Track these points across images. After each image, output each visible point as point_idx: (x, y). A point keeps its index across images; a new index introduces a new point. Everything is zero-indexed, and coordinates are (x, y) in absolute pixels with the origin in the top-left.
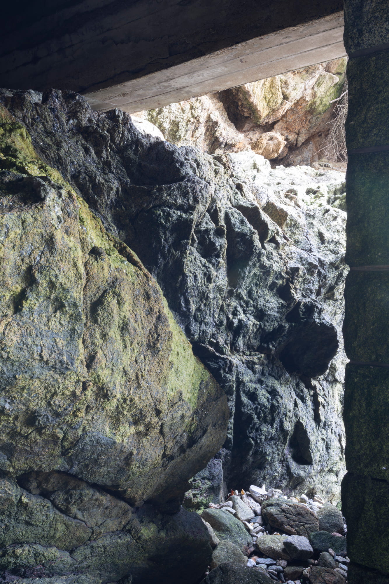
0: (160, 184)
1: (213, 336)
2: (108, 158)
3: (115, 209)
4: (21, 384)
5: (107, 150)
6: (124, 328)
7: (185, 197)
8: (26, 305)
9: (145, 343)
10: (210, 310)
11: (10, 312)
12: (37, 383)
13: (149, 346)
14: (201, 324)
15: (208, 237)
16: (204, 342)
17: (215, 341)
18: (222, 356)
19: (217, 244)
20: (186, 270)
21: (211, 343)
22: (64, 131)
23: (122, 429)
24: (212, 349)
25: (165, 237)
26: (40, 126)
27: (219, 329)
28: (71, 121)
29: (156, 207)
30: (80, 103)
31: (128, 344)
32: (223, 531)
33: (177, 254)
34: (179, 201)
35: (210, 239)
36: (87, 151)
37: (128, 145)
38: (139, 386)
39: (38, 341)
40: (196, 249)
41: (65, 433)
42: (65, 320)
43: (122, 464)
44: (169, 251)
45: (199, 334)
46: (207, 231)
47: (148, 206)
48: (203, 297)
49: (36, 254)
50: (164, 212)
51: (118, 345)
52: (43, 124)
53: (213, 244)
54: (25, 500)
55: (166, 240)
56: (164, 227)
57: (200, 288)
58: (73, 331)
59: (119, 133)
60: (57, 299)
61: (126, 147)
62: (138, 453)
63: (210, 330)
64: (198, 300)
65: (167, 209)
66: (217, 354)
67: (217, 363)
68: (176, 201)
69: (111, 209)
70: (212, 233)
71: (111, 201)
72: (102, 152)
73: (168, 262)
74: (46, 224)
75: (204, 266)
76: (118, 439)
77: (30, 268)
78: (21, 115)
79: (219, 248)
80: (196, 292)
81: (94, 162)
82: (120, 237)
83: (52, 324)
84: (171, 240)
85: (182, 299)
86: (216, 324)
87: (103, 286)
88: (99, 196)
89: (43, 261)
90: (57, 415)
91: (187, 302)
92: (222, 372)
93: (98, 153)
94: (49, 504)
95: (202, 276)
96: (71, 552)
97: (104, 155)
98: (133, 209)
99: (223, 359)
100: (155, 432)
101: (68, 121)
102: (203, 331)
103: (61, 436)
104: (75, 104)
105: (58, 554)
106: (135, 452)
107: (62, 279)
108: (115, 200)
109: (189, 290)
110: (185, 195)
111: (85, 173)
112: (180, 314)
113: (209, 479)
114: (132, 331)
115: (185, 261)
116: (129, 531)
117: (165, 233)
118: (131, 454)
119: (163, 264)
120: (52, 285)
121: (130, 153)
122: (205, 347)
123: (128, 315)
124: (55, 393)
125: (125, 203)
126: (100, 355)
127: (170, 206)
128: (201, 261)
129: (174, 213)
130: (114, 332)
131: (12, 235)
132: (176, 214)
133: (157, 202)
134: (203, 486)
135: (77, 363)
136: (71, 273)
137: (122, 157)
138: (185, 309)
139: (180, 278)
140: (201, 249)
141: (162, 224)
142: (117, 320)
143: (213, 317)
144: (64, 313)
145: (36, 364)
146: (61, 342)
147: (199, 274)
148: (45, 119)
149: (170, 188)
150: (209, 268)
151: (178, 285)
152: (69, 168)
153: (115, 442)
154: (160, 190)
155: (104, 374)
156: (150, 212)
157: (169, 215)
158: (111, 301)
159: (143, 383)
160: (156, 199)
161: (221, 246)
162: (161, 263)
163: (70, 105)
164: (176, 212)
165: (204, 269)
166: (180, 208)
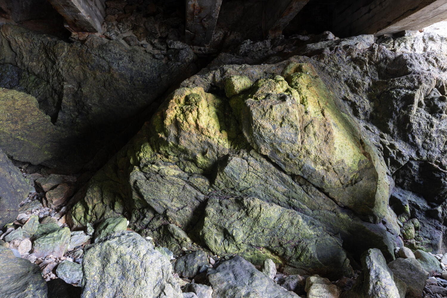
0: (393, 78)
1: (439, 159)
2: (367, 69)
3: (368, 92)
4: (283, 145)
5: (366, 66)
6: (315, 134)
7: (412, 82)
8: (283, 125)
9: (324, 140)
10: (435, 143)
11: (279, 127)
12: (287, 145)
13: (325, 141)
14: (428, 151)
15: (433, 102)
16: (431, 162)
17: (439, 162)
18: (444, 171)
19: (439, 106)
20: (412, 121)
21: (436, 163)
22: (344, 62)
23: (318, 166)
24: (437, 166)
25: (397, 104)
26: (332, 63)
27: (443, 155)
28: (348, 57)
29: (391, 89)
30: (352, 49)
31: (317, 139)
32: (423, 261)
33: (405, 112)
34: (407, 85)
35: (434, 103)
36: (355, 68)
37: (381, 60)
38: (321, 153)
39: (286, 134)
40: (424, 109)
41: (298, 162)
42: (294, 130)
43: (322, 180)
44: (400, 111)
45: (427, 157)
46: (433, 99)
47: (387, 89)
48: (427, 135)
49: (285, 113)
50: (396, 91)
51: (313, 139)
52: (333, 62)
53: (437, 106)
54: (293, 183)
55: (397, 105)
56: (396, 99)
57: (424, 130)
58: (296, 133)
59: (375, 56)
60: (291, 125)
61: (379, 62)
62: (327, 177)
63: (436, 155)
64: (424, 137)
65: (399, 90)
66: (441, 169)
67: (440, 174)
68: (405, 85)
69: (366, 92)
70: (436, 99)
71: (366, 89)
72: (363, 67)
73: (399, 116)
74: (286, 106)
75: (429, 118)
76: (317, 169)
77: (283, 117)
78: (323, 61)
79: (441, 108)
80: (421, 133)
81: (359, 72)
82: (371, 105)
83: (290, 131)
84: (401, 105)
85: (410, 136)
86: (442, 152)
87: (309, 122)
88: (358, 88)
89: (286, 115)
90: (295, 156)
91: (414, 138)
92: (442, 180)
93: (362, 68)
94: (301, 188)
95: (426, 124)
96: (313, 211)
97: (365, 68)
98: (379, 92)
99: (444, 173)
100: (332, 170)
101: (346, 58)
102: (430, 155)
103: (297, 163)
104: (349, 50)
105: (306, 208)
106: (325, 176)
107: (291, 119)
108: (368, 89)
109: (414, 131)
110: (412, 81)
111: (352, 79)
112: (409, 144)
113: (429, 239)
114: (317, 135)
115: (411, 116)
116: (335, 213)
117: (396, 102)
118: (324, 176)
119: (396, 117)
120: (289, 121)
121: (382, 64)
122: (431, 165)
123: (316, 131)
124: (293, 149)
125: (374, 89)
126: (305, 141)
127: (401, 88)
128: (426, 116)
129: (403, 91)
130: (311, 135)
131: (278, 109)
132: (403, 92)
133: (392, 87)
134: (424, 241)
135: (298, 142)
136: (294, 118)
137: (377, 67)
138: (412, 141)
139: (408, 124)
140: (428, 109)
141: (394, 97)
142: (312, 132)
143: (439, 147)
144: (293, 128)
145: (286, 140)
146: (293, 136)
147: (423, 123)
148: (334, 60)
149: (399, 79)
150: (432, 119)
151: (407, 128)
152: (342, 78)
153: (315, 170)
154: (393, 81)
155: (308, 147)
156: (388, 92)
157: (400, 92)
158: (310, 126)
159: (322, 152)
160: (391, 85)
161: (442, 107)
162: (394, 117)
163: (347, 51)
164: (404, 91)
165: (428, 120)
166: (409, 88)
